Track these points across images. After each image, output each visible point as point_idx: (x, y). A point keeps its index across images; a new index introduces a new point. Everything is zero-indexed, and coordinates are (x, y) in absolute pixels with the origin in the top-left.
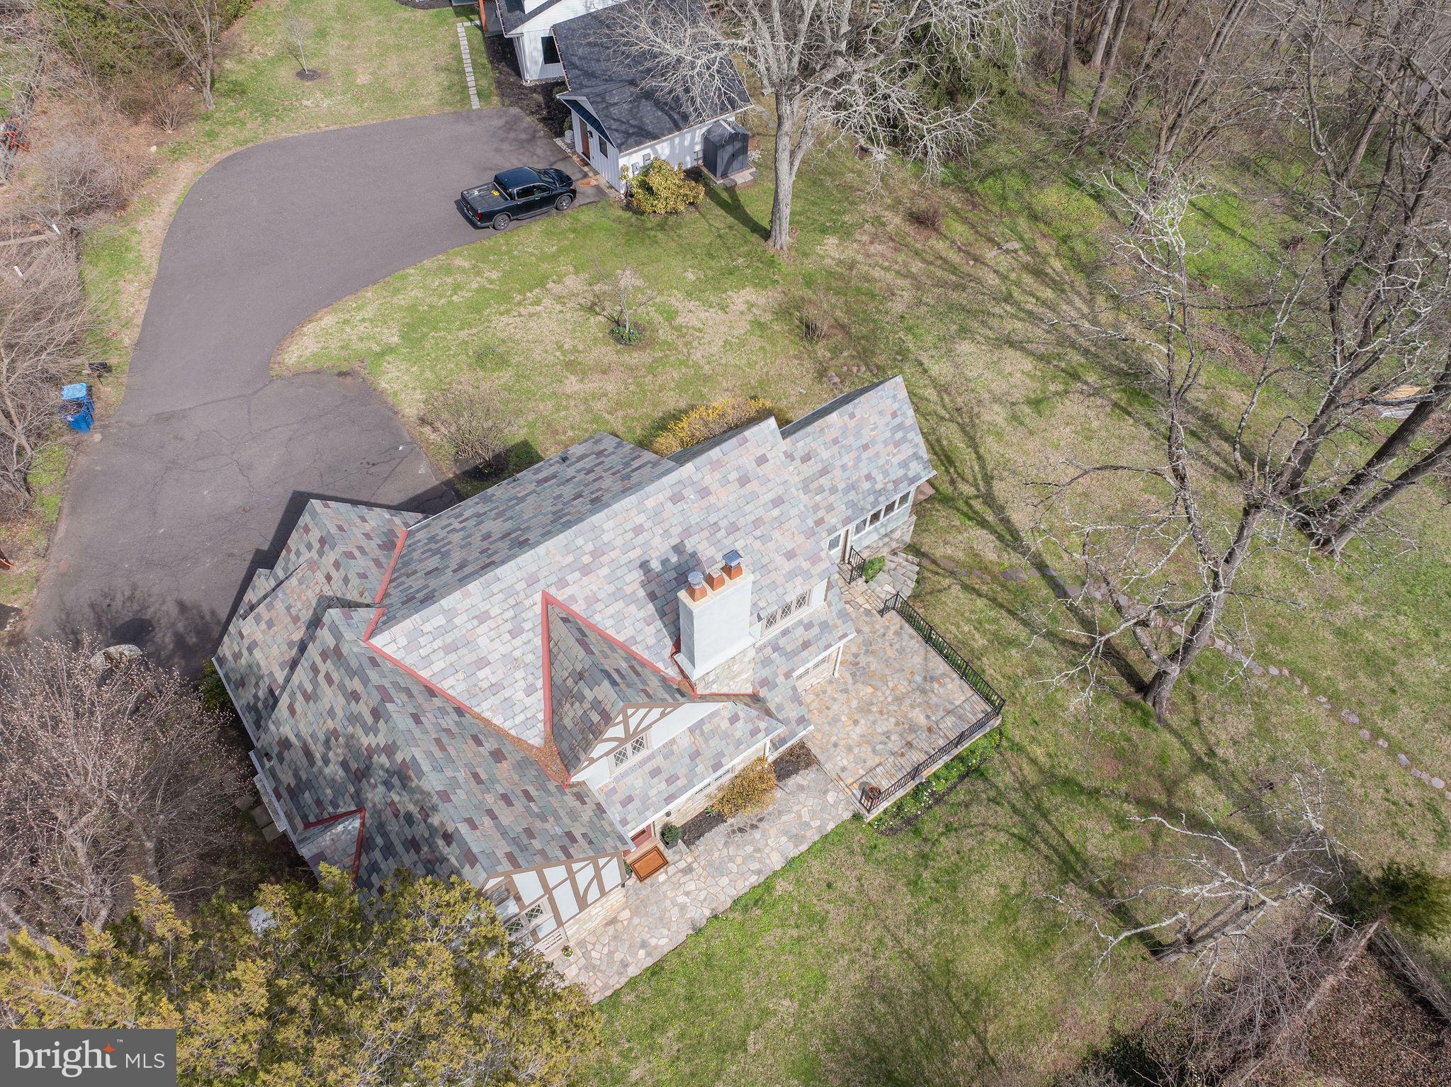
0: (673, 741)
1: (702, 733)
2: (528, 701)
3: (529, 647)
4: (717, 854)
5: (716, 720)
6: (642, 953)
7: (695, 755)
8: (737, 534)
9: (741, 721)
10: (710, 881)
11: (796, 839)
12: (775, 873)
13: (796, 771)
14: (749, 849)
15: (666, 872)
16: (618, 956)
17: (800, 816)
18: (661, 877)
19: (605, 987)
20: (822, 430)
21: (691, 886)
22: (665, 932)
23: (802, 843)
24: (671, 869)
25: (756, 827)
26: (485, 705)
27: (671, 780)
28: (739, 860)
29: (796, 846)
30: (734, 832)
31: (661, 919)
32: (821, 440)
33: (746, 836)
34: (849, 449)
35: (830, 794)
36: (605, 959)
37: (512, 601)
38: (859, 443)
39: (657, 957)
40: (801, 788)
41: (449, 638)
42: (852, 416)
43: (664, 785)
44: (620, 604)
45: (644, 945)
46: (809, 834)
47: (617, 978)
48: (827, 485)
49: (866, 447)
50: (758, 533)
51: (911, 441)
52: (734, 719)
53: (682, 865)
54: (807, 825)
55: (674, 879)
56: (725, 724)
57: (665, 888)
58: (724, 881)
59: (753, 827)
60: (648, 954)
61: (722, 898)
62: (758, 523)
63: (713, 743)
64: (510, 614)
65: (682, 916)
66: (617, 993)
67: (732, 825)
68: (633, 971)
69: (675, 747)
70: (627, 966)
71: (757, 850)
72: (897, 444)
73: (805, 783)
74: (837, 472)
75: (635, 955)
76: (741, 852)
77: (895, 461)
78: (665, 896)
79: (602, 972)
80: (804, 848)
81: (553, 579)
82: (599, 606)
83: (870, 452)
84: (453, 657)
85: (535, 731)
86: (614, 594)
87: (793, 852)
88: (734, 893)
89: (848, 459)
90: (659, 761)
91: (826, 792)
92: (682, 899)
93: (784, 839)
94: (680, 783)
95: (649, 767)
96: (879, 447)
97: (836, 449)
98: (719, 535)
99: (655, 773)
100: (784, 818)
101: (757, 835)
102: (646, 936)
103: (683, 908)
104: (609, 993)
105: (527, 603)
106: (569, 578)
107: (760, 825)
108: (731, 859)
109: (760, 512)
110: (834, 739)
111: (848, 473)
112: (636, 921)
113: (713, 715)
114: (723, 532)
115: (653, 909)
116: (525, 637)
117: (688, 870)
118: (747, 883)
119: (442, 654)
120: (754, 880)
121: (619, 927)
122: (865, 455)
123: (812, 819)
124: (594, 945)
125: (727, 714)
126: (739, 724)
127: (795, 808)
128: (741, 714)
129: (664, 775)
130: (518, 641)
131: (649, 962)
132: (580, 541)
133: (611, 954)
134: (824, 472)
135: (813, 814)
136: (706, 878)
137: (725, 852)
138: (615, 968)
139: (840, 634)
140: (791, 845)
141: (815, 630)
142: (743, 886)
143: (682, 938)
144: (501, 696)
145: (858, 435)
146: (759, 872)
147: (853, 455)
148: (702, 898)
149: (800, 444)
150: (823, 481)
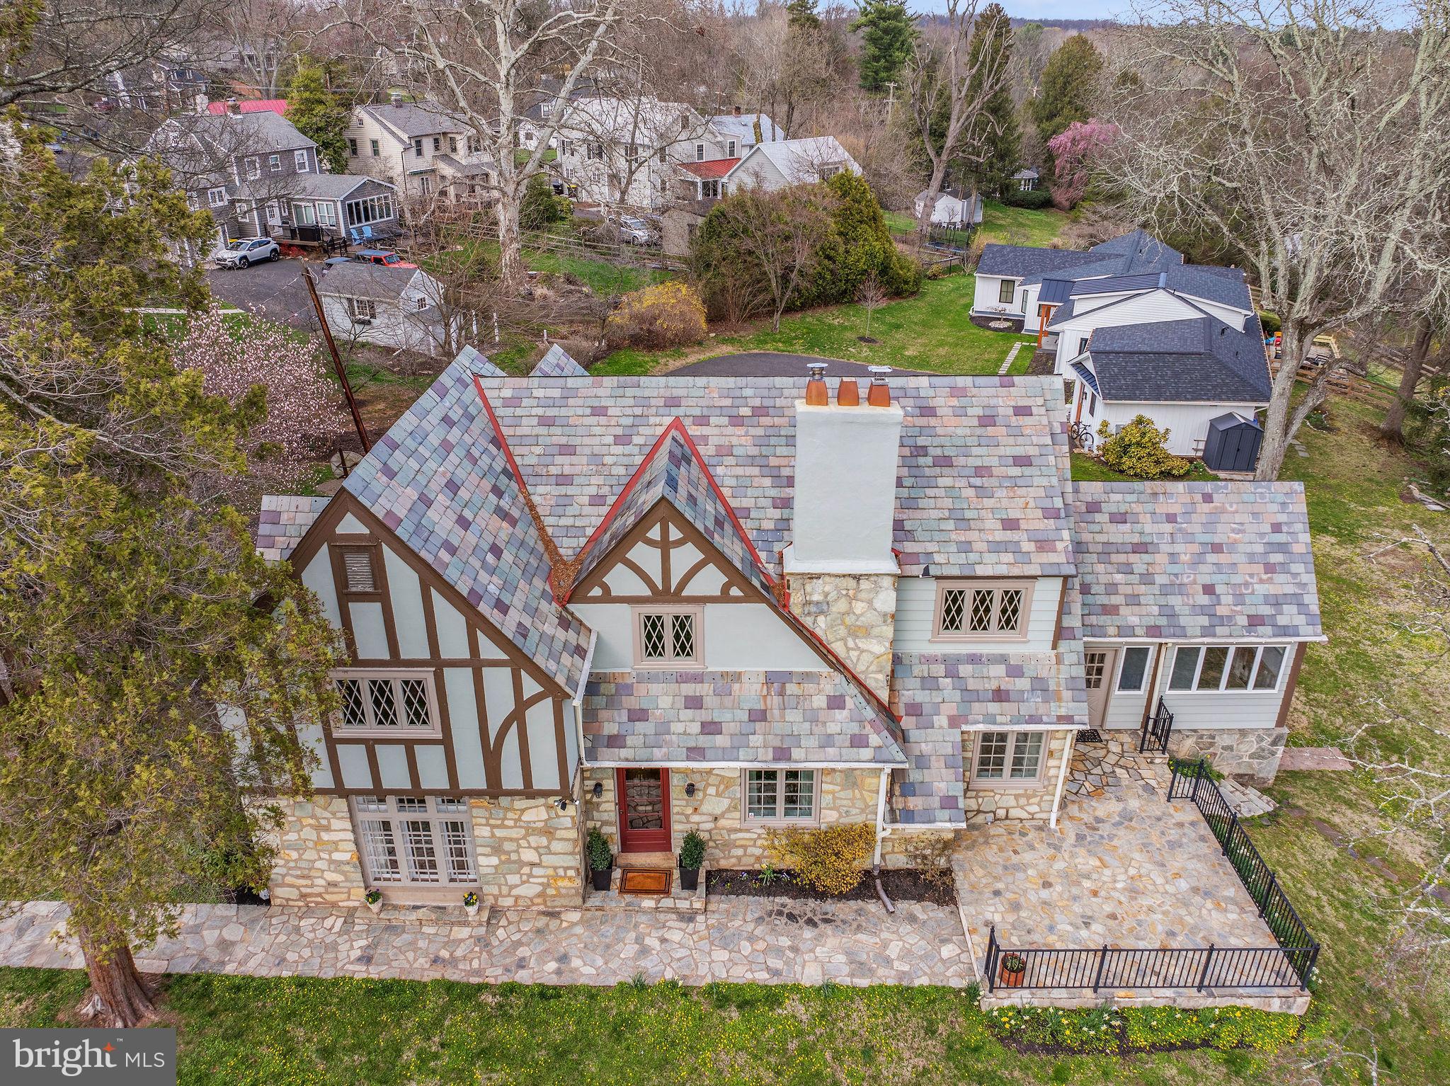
0: (737, 677)
1: (782, 693)
2: (588, 510)
3: (626, 460)
4: (737, 923)
5: (810, 687)
6: (552, 966)
7: (759, 716)
8: (946, 471)
9: (845, 713)
10: (705, 945)
11: (860, 967)
12: (796, 988)
13: (920, 898)
14: (785, 942)
15: (658, 901)
16: (523, 952)
17: (885, 945)
18: (648, 903)
19: (478, 972)
20: (1155, 494)
21: (675, 936)
22: (600, 962)
23: (863, 976)
24: (667, 902)
25: (815, 925)
26: (540, 489)
27: (710, 728)
28: (761, 945)
29: (852, 975)
30: (780, 913)
31: (608, 947)
32: (1149, 507)
33: (793, 926)
34: (1189, 538)
35: (950, 946)
36: (507, 943)
37: (638, 411)
38: (1207, 538)
39: (565, 980)
40: (912, 919)
41: (551, 412)
42: (1208, 498)
43: (695, 728)
44: (756, 471)
45: (564, 959)
46: (881, 972)
47: (500, 971)
48: (1139, 568)
49: (1217, 548)
50: (977, 481)
51: (1295, 575)
52: (836, 702)
53: (683, 905)
54: (888, 962)
55: (662, 917)
56: (820, 701)
57: (643, 918)
58: (721, 955)
59: (811, 922)
60: (558, 972)
61: (703, 970)
62: (980, 471)
63: (791, 716)
64: (629, 421)
65: (635, 959)
66: (481, 988)
67: (784, 906)
68: (523, 977)
69: (736, 686)
70: (523, 967)
71: (795, 949)
72: (1270, 568)
73: (922, 916)
74: (1161, 559)
75: (542, 961)
76: (771, 939)
77: (1261, 589)
78: (636, 926)
79: (490, 954)
80: (863, 983)
81: (697, 412)
82: (729, 460)
83: (1222, 558)
84: (543, 430)
85: (573, 542)
86: (753, 457)
87: (844, 980)
88: (722, 974)
89: (1186, 552)
90: (704, 689)
91: (944, 941)
92: (652, 942)
93: (842, 958)
94: (721, 741)
95: (689, 689)
96: (1239, 558)
97: (1168, 528)
98: (922, 461)
99: (694, 703)
100: (860, 936)
101: (808, 933)
102: (573, 952)
103: (644, 951)
104: (474, 980)
105: (652, 420)
106: (713, 420)
107: (822, 926)
108: (751, 939)
109: (994, 461)
110: (1000, 886)
111: (1175, 569)
112: (579, 930)
113: (807, 677)
114: (929, 460)
115: (609, 930)
116: (628, 449)
117: (689, 917)
118: (749, 976)
119: (535, 421)
120: (762, 977)
121: (554, 924)
122: (1212, 558)
123: (900, 958)
124: (510, 923)
125: (829, 689)
126: (840, 715)
127: (885, 935)
128: (849, 703)
129: (704, 715)
130: (619, 449)
131: (553, 980)
132: (748, 392)
133: (519, 943)
134: (1141, 548)
135: (906, 954)
136: (701, 939)
137: (750, 927)
138: (508, 961)
139: (1063, 712)
140: (846, 970)
141: (1023, 684)
142: (741, 974)
143: (613, 981)
144: (563, 490)
145: (1210, 526)
146: (776, 973)
147: (1196, 548)
148: (678, 955)
149: (1115, 497)
150: (1133, 558)
